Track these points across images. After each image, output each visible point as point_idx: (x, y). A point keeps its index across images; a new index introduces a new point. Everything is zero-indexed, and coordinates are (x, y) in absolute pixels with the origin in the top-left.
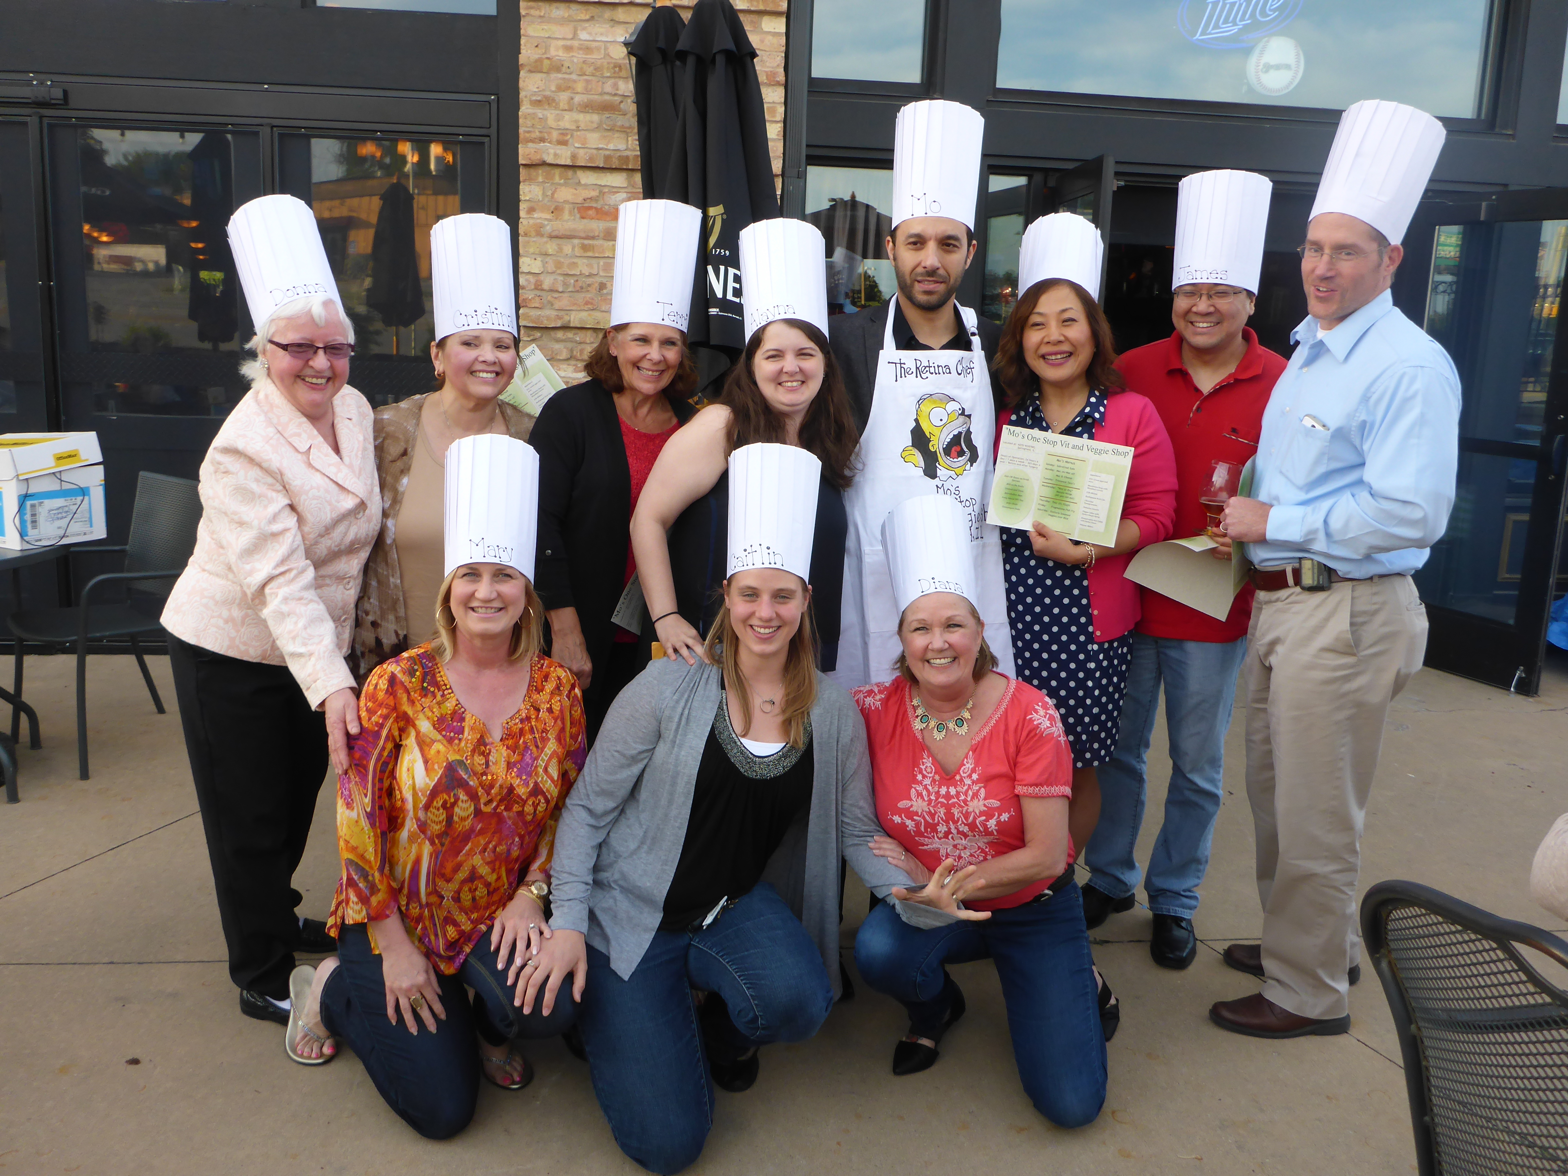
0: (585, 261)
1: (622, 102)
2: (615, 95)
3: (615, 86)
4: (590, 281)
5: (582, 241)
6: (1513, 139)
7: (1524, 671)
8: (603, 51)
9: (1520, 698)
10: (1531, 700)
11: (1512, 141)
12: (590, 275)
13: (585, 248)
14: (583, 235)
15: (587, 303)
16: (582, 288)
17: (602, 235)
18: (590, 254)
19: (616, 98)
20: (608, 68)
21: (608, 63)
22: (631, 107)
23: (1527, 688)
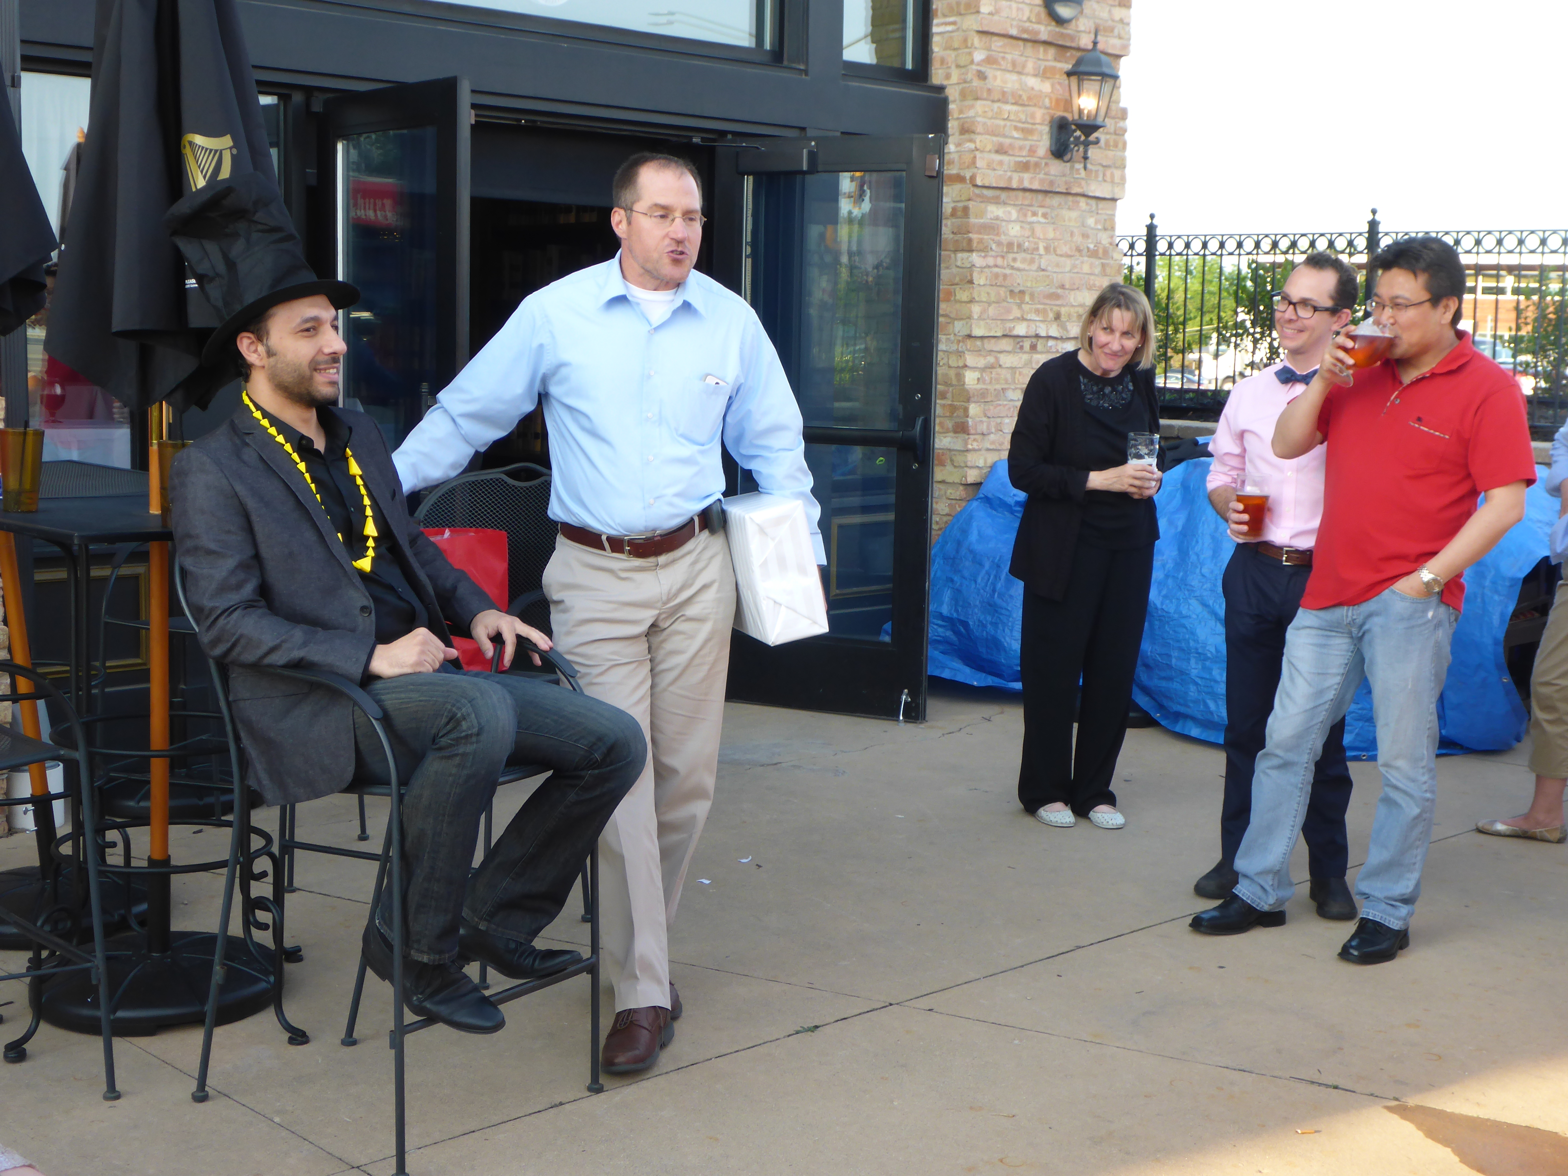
6: (806, 75)
7: (910, 694)
9: (911, 727)
10: (922, 726)
11: (804, 76)
23: (915, 714)
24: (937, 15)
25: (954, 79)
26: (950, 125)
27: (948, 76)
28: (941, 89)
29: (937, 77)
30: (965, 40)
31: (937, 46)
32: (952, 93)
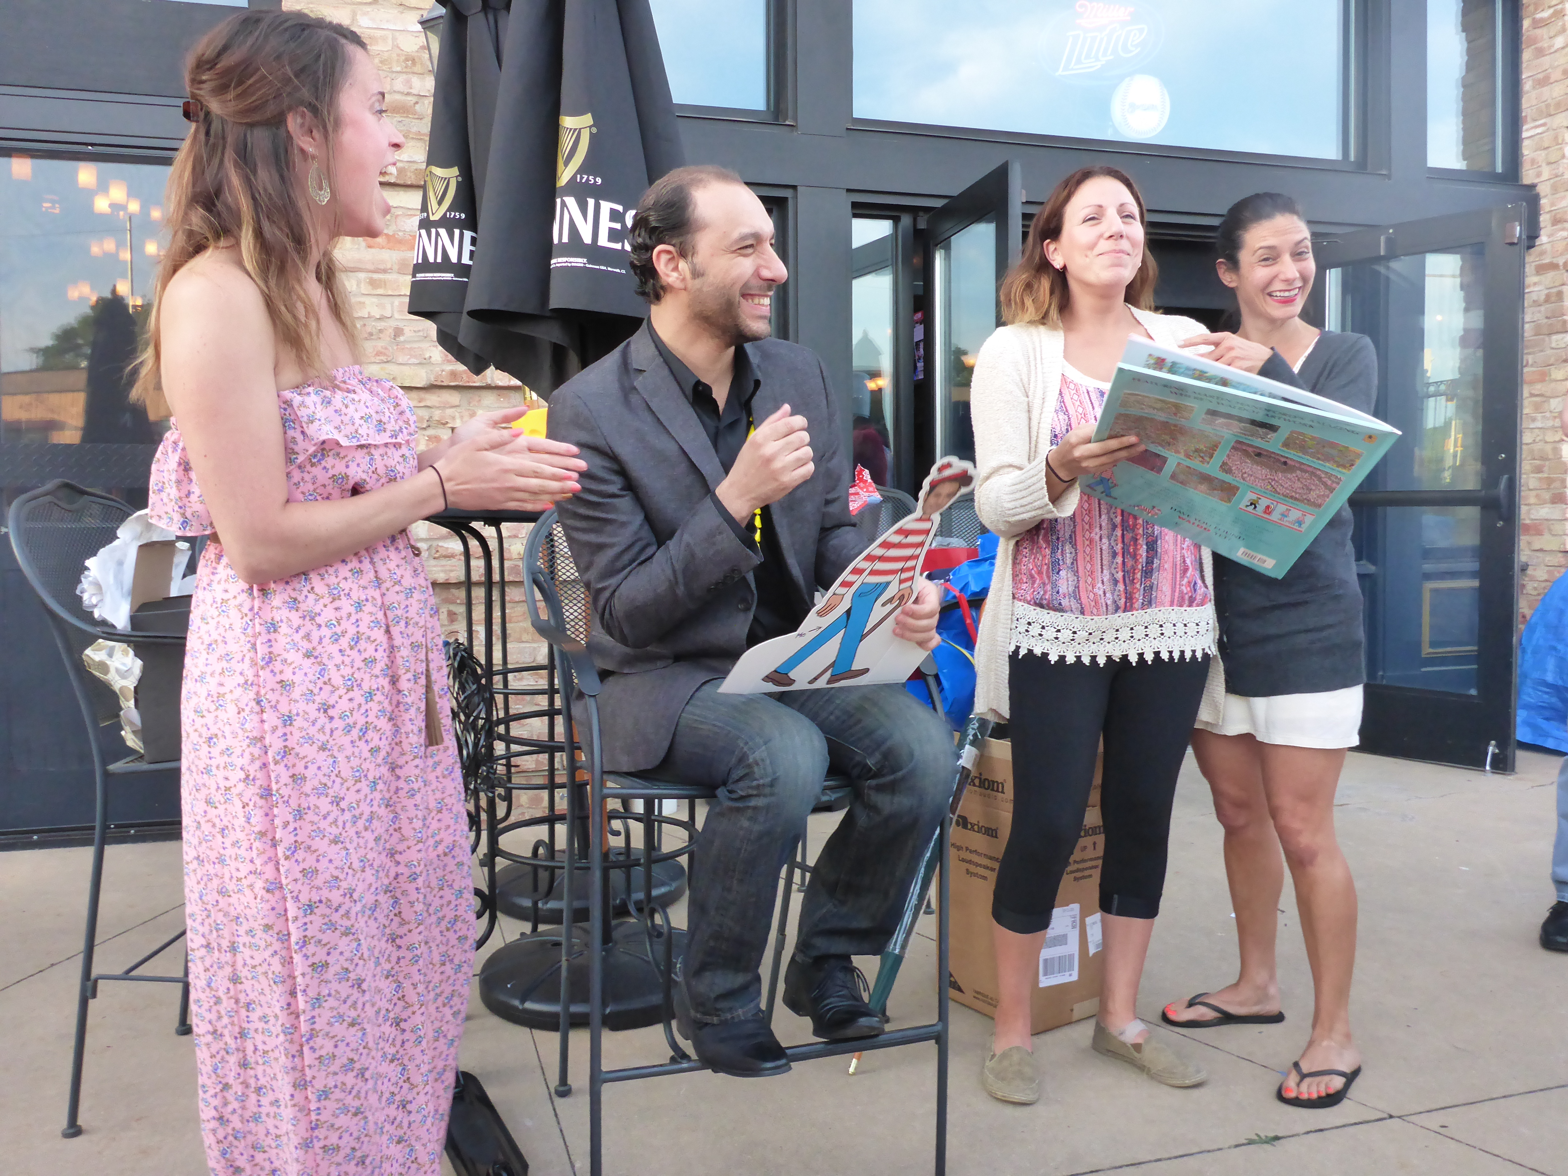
0: (375, 300)
1: (417, 103)
2: (408, 94)
3: (408, 82)
4: (381, 325)
5: (370, 275)
6: (1389, 179)
7: (1498, 746)
8: (390, 42)
9: (1497, 777)
10: (1510, 777)
11: (1387, 181)
12: (382, 318)
13: (373, 283)
14: (372, 267)
15: (378, 354)
16: (371, 334)
17: (396, 267)
18: (380, 291)
19: (409, 98)
20: (398, 61)
21: (398, 55)
22: (427, 108)
23: (1503, 765)
24: (1526, 122)
25: (1545, 176)
26: (1541, 219)
27: (1539, 175)
28: (1533, 187)
29: (1528, 177)
30: (1556, 138)
31: (1527, 150)
32: (1543, 189)
